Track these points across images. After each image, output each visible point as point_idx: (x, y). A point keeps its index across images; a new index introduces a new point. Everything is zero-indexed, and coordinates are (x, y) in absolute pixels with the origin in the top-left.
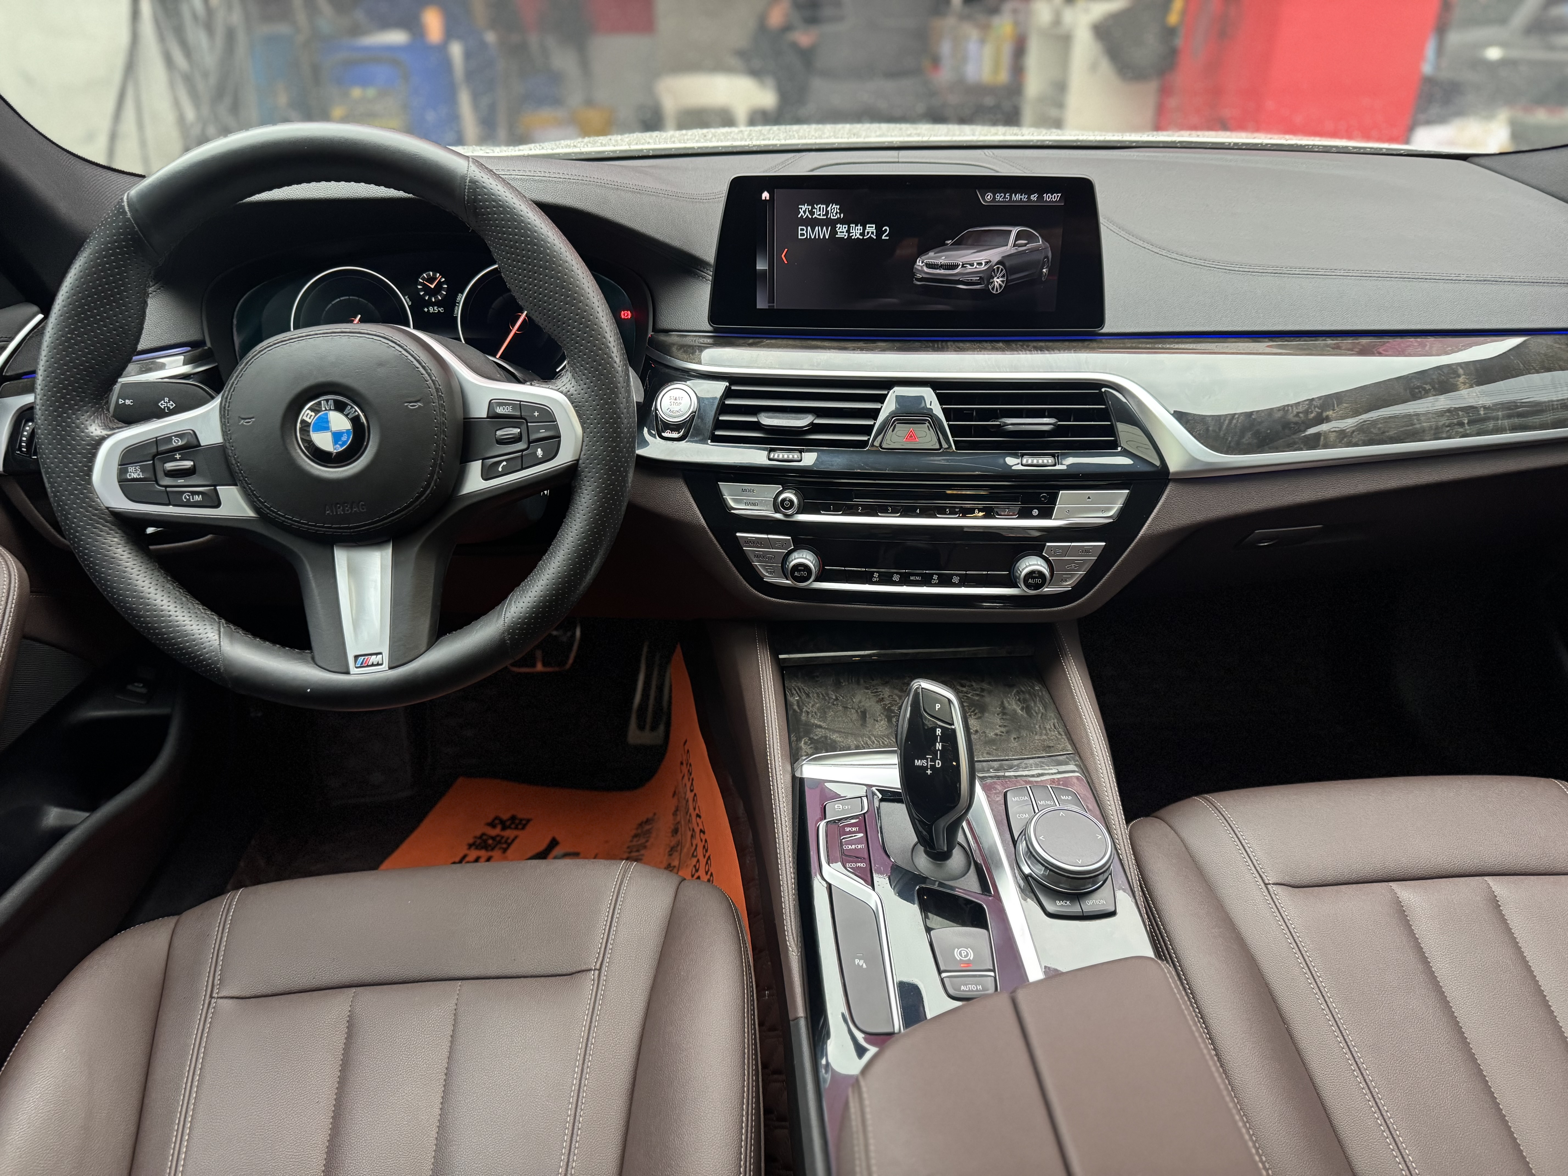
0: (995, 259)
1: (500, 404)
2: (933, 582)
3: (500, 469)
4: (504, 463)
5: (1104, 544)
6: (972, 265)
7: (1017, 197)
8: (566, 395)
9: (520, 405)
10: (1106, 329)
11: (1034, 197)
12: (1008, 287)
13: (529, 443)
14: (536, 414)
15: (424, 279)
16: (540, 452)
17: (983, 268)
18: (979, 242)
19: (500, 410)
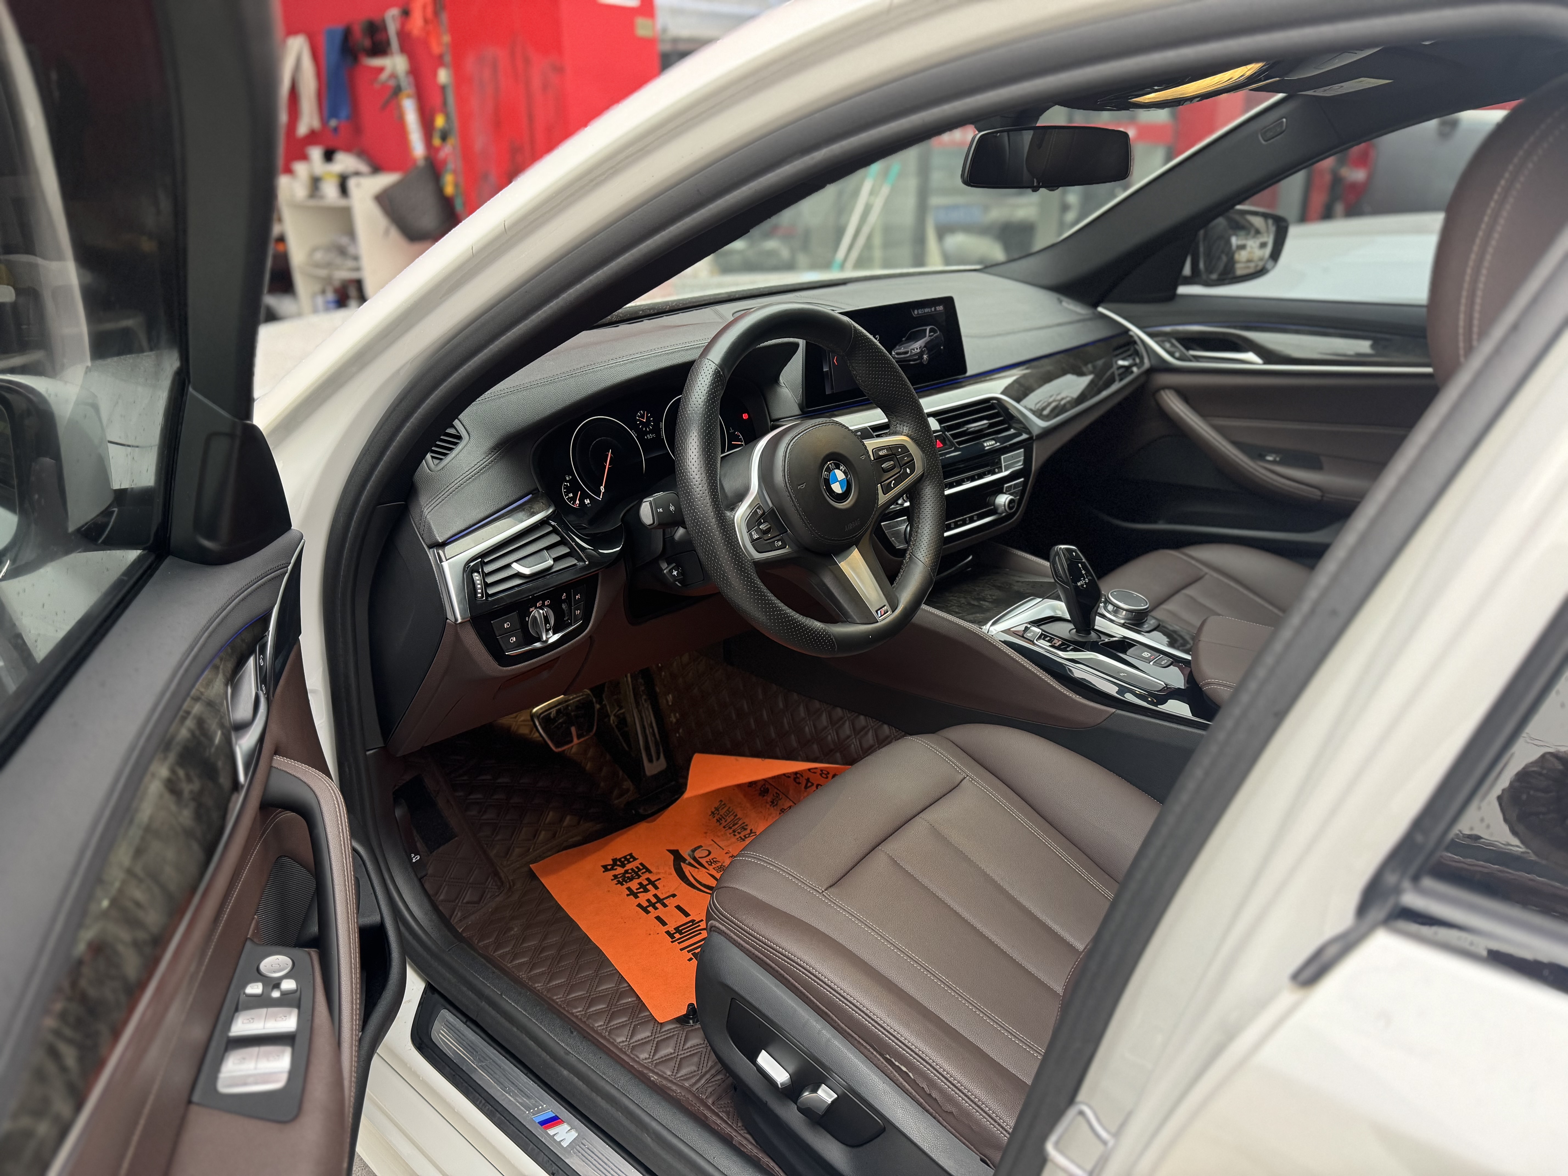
0: (923, 345)
1: (880, 450)
2: (967, 522)
3: (892, 486)
4: (893, 482)
5: (1022, 479)
6: (914, 350)
7: (927, 310)
8: (907, 436)
9: (889, 448)
10: (969, 373)
11: (933, 309)
12: (930, 359)
13: (901, 467)
14: (900, 450)
15: (639, 416)
16: (908, 471)
17: (919, 351)
18: (915, 337)
19: (881, 453)
